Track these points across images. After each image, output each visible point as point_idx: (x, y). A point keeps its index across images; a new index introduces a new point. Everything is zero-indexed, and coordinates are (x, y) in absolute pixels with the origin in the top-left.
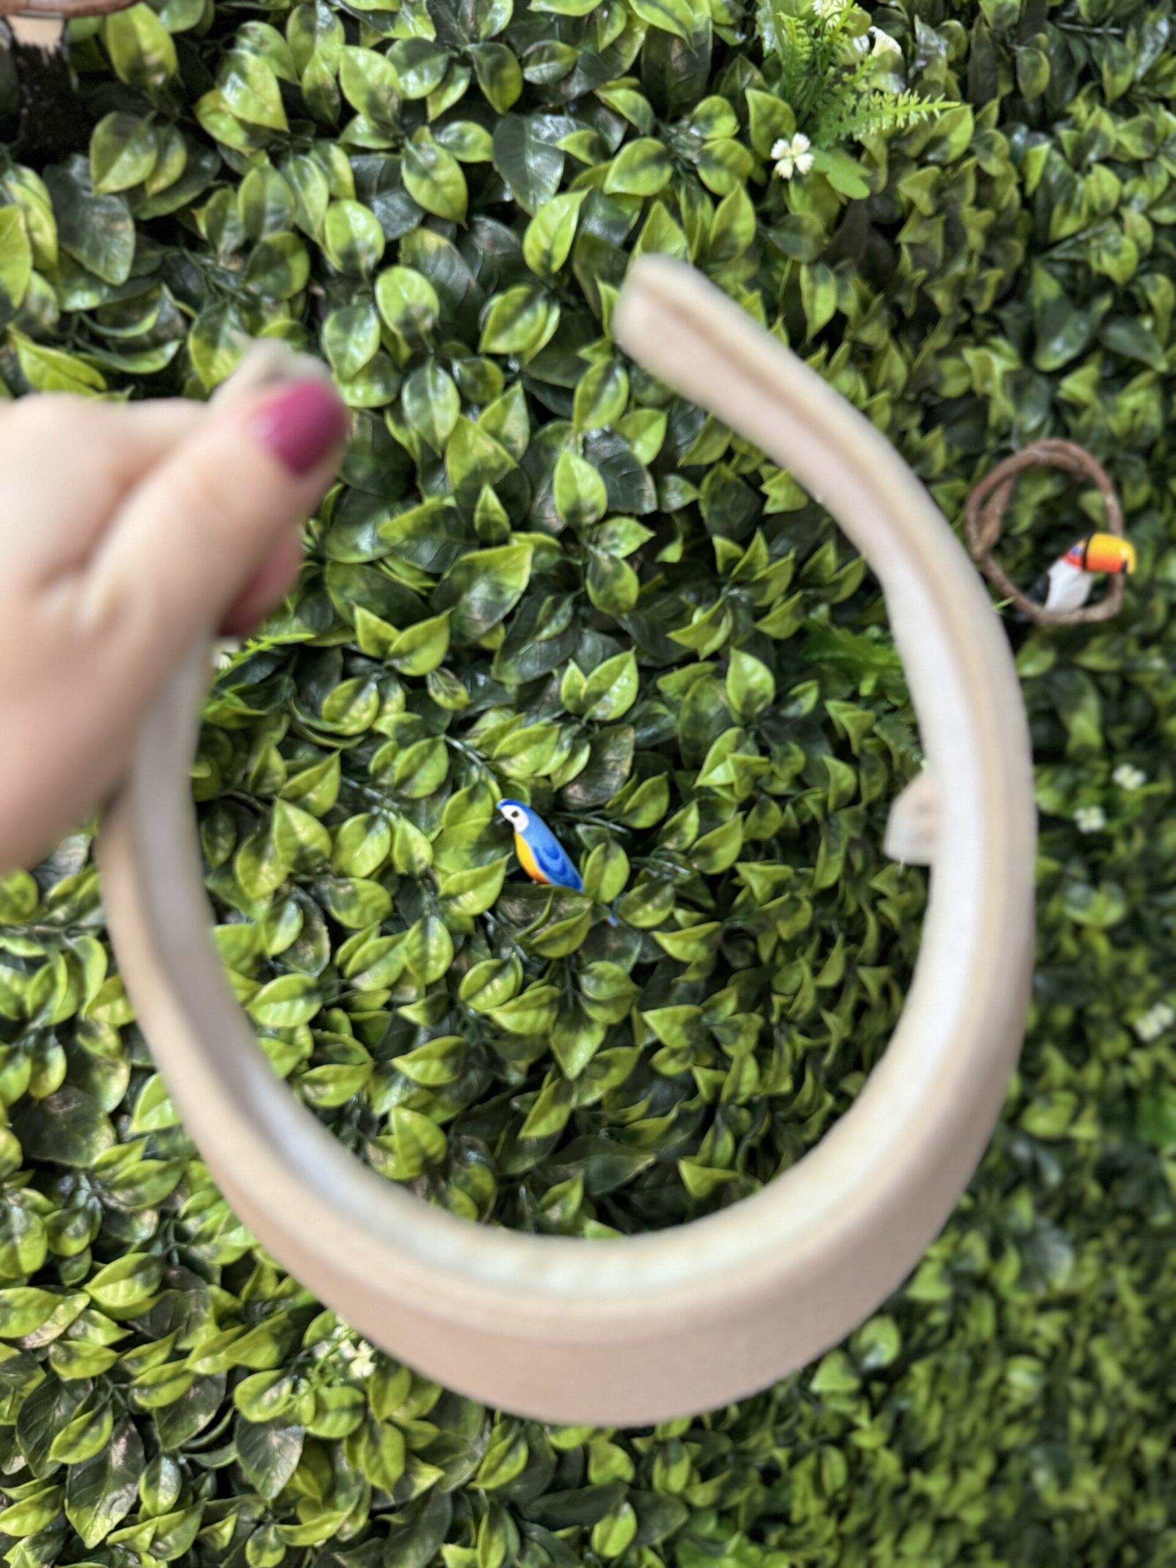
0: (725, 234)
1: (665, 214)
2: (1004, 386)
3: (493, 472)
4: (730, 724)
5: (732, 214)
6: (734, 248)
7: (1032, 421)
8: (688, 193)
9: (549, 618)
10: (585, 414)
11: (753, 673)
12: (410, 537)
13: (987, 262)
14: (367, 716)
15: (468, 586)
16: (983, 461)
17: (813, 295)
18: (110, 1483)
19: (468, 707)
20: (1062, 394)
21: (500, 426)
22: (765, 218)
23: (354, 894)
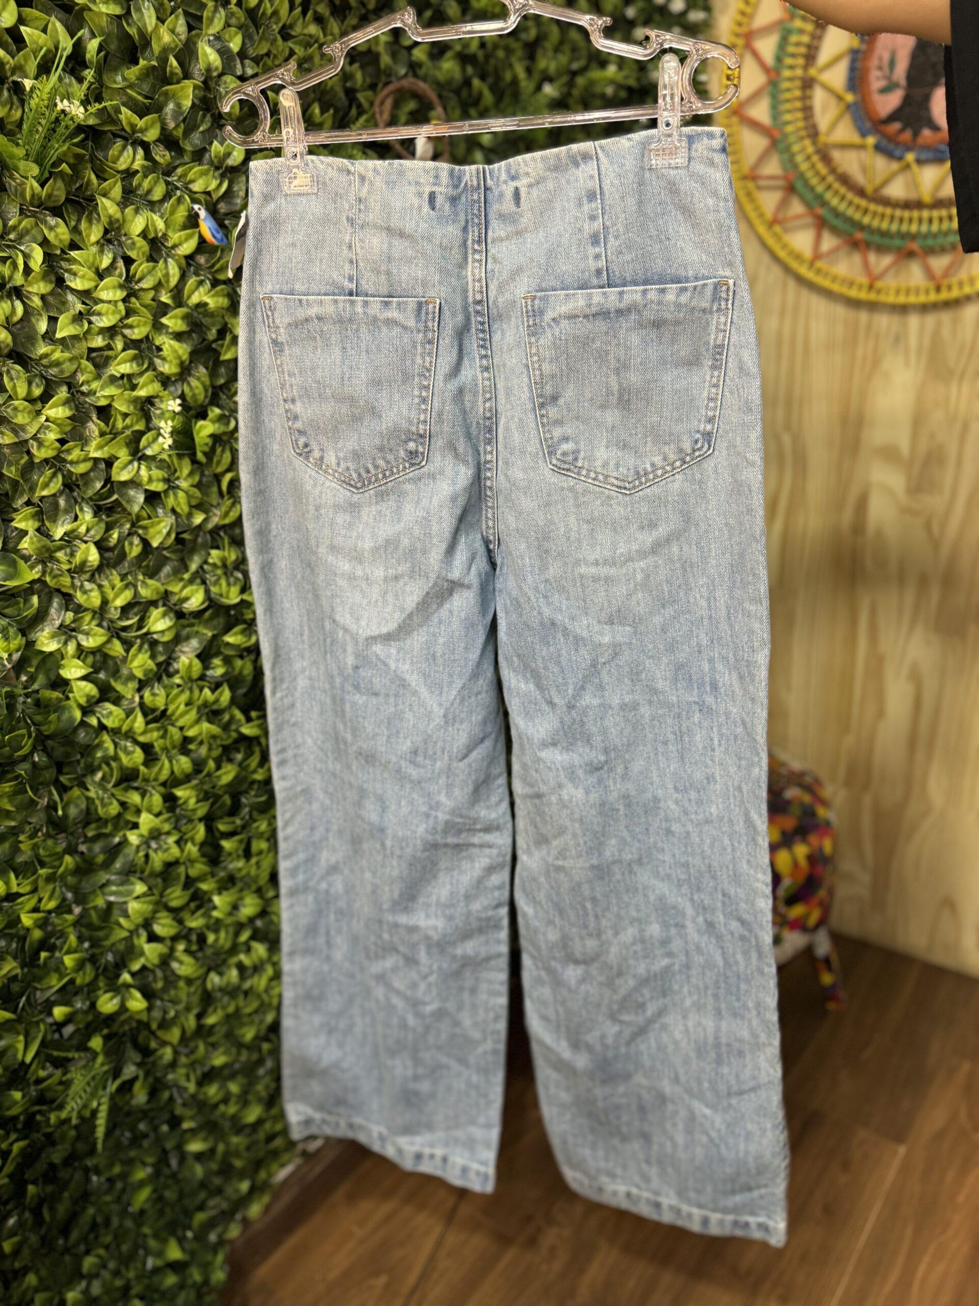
2: (386, 50)
3: (173, 50)
7: (402, 71)
9: (202, 121)
10: (208, 27)
12: (138, 79)
14: (129, 161)
15: (165, 104)
16: (380, 86)
18: (61, 513)
19: (170, 164)
20: (414, 58)
21: (175, 27)
23: (134, 243)
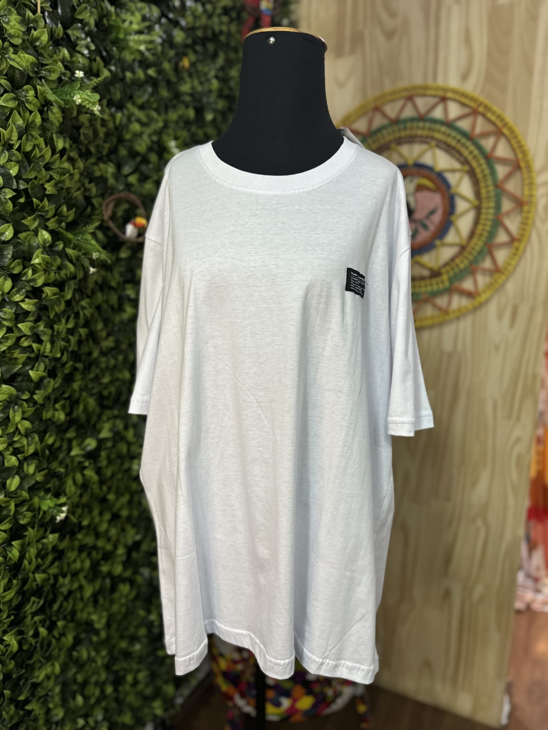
0: (33, 121)
1: (17, 114)
2: (112, 176)
4: (40, 248)
5: (35, 116)
6: (36, 125)
8: (22, 109)
11: (45, 235)
13: (105, 141)
17: (57, 141)
20: (128, 181)
22: (43, 119)
